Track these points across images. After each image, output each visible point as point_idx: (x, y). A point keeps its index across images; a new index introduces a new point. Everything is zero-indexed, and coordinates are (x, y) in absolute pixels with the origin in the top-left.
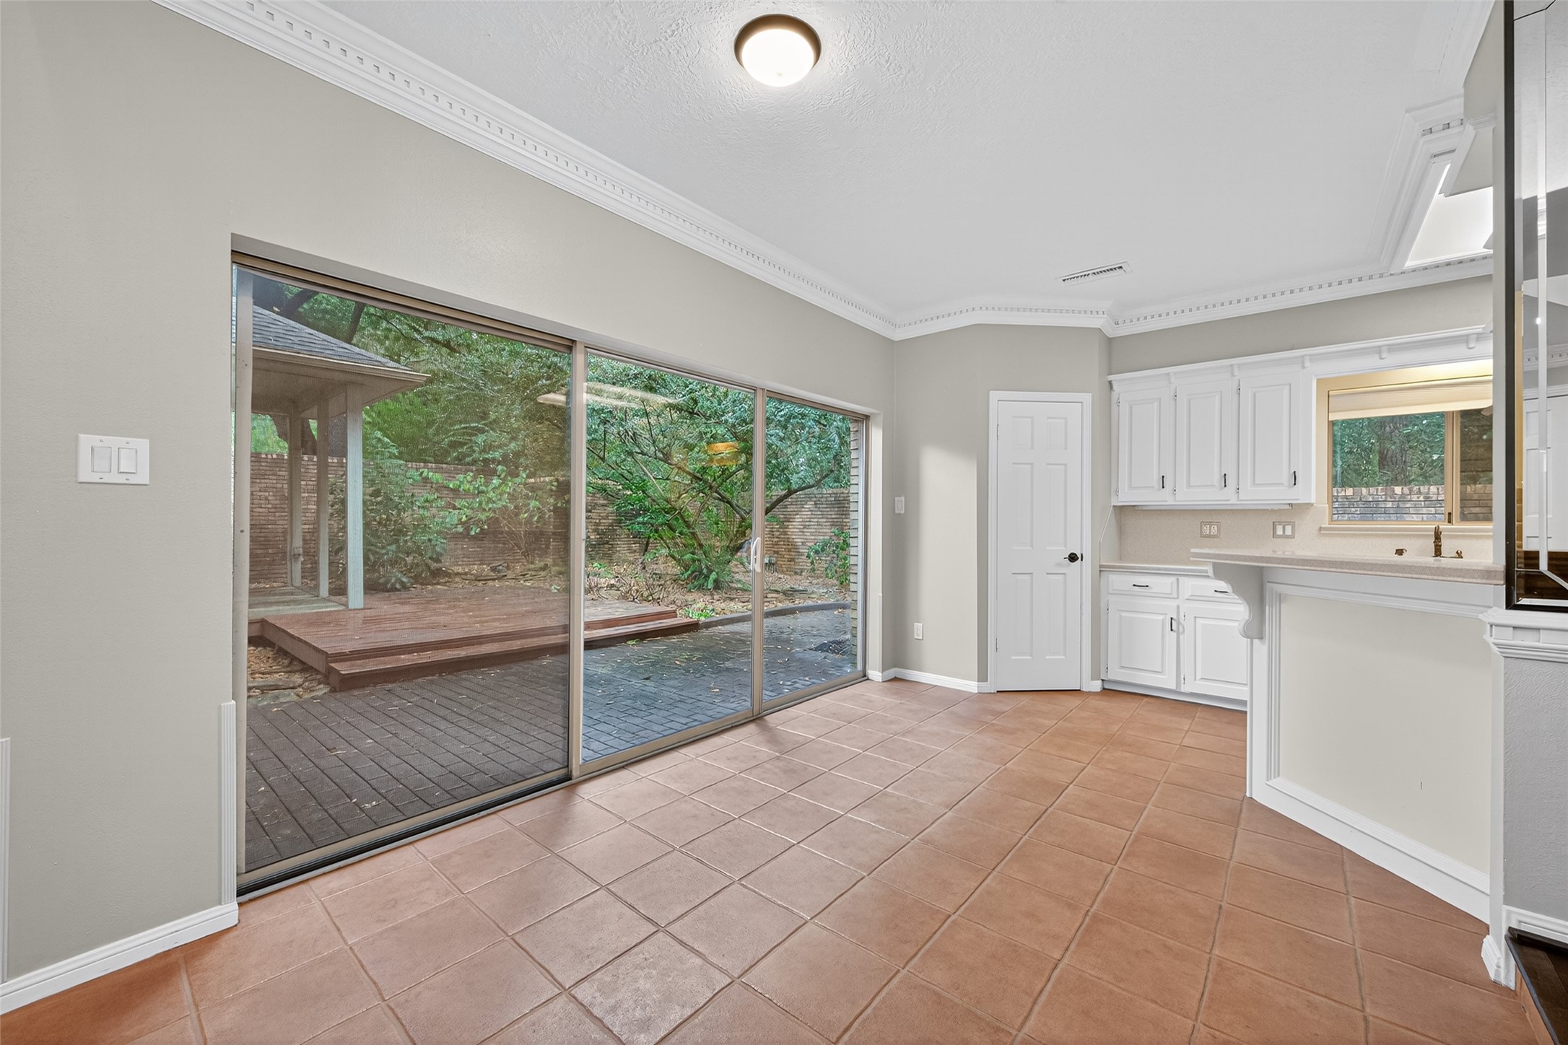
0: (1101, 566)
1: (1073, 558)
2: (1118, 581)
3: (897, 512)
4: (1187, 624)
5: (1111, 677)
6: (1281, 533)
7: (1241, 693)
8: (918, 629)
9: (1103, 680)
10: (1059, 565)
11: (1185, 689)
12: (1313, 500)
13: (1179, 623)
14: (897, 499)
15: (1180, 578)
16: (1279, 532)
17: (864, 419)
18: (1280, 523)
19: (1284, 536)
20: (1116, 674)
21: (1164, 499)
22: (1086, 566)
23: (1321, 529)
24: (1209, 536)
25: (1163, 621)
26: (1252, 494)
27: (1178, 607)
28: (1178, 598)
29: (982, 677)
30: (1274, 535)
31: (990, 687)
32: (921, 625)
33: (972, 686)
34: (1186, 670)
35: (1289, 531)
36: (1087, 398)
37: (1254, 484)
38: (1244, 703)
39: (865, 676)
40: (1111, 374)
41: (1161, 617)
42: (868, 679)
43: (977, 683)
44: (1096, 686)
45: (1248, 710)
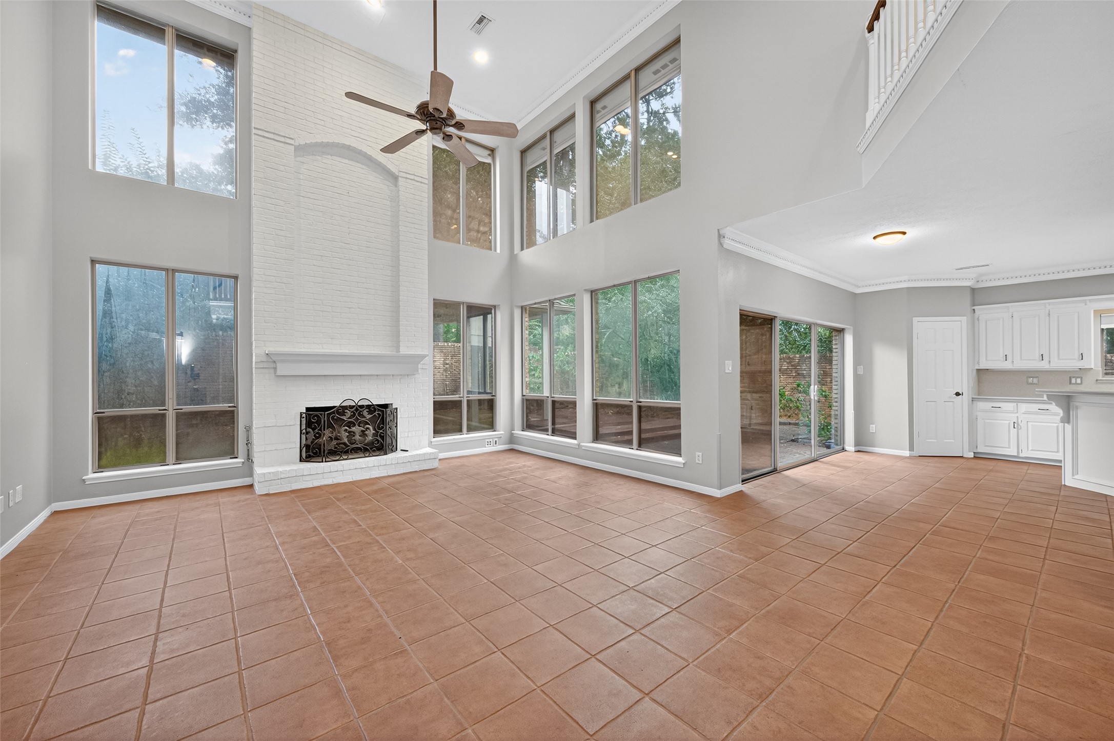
0: (972, 398)
1: (958, 394)
2: (981, 405)
3: (858, 373)
4: (1023, 425)
5: (979, 450)
6: (1075, 382)
7: (1059, 456)
8: (873, 428)
9: (974, 453)
10: (950, 397)
11: (1021, 455)
12: (1093, 367)
13: (1018, 424)
14: (858, 367)
15: (1019, 404)
16: (1073, 381)
17: (841, 331)
18: (1074, 377)
19: (1076, 384)
20: (981, 449)
21: (1007, 366)
22: (965, 398)
23: (1097, 380)
24: (1032, 384)
25: (1009, 423)
26: (1057, 364)
27: (1017, 417)
28: (1017, 413)
29: (911, 448)
30: (1070, 383)
31: (915, 453)
32: (874, 425)
33: (907, 453)
34: (1023, 446)
35: (1079, 381)
36: (964, 319)
37: (1059, 359)
38: (1060, 461)
39: (843, 449)
40: (974, 306)
41: (1008, 422)
42: (846, 451)
43: (908, 452)
44: (971, 455)
45: (1063, 465)
